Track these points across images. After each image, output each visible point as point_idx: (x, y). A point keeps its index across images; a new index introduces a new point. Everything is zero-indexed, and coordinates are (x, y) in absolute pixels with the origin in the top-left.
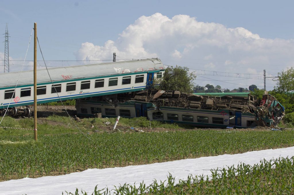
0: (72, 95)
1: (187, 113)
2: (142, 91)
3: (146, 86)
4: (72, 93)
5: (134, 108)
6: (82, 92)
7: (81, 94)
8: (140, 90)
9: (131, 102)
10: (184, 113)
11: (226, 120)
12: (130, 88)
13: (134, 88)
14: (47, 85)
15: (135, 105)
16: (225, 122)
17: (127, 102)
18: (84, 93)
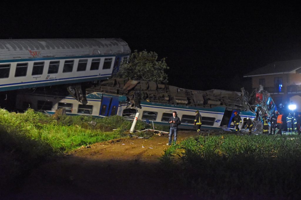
0: (38, 80)
1: (170, 111)
2: (107, 80)
3: (112, 74)
4: (38, 77)
5: (100, 102)
6: (50, 77)
7: (48, 79)
8: (106, 79)
9: (97, 94)
10: (166, 111)
11: (218, 120)
12: (97, 76)
13: (101, 75)
14: (11, 63)
15: (102, 98)
16: (216, 123)
17: (92, 94)
18: (51, 78)
